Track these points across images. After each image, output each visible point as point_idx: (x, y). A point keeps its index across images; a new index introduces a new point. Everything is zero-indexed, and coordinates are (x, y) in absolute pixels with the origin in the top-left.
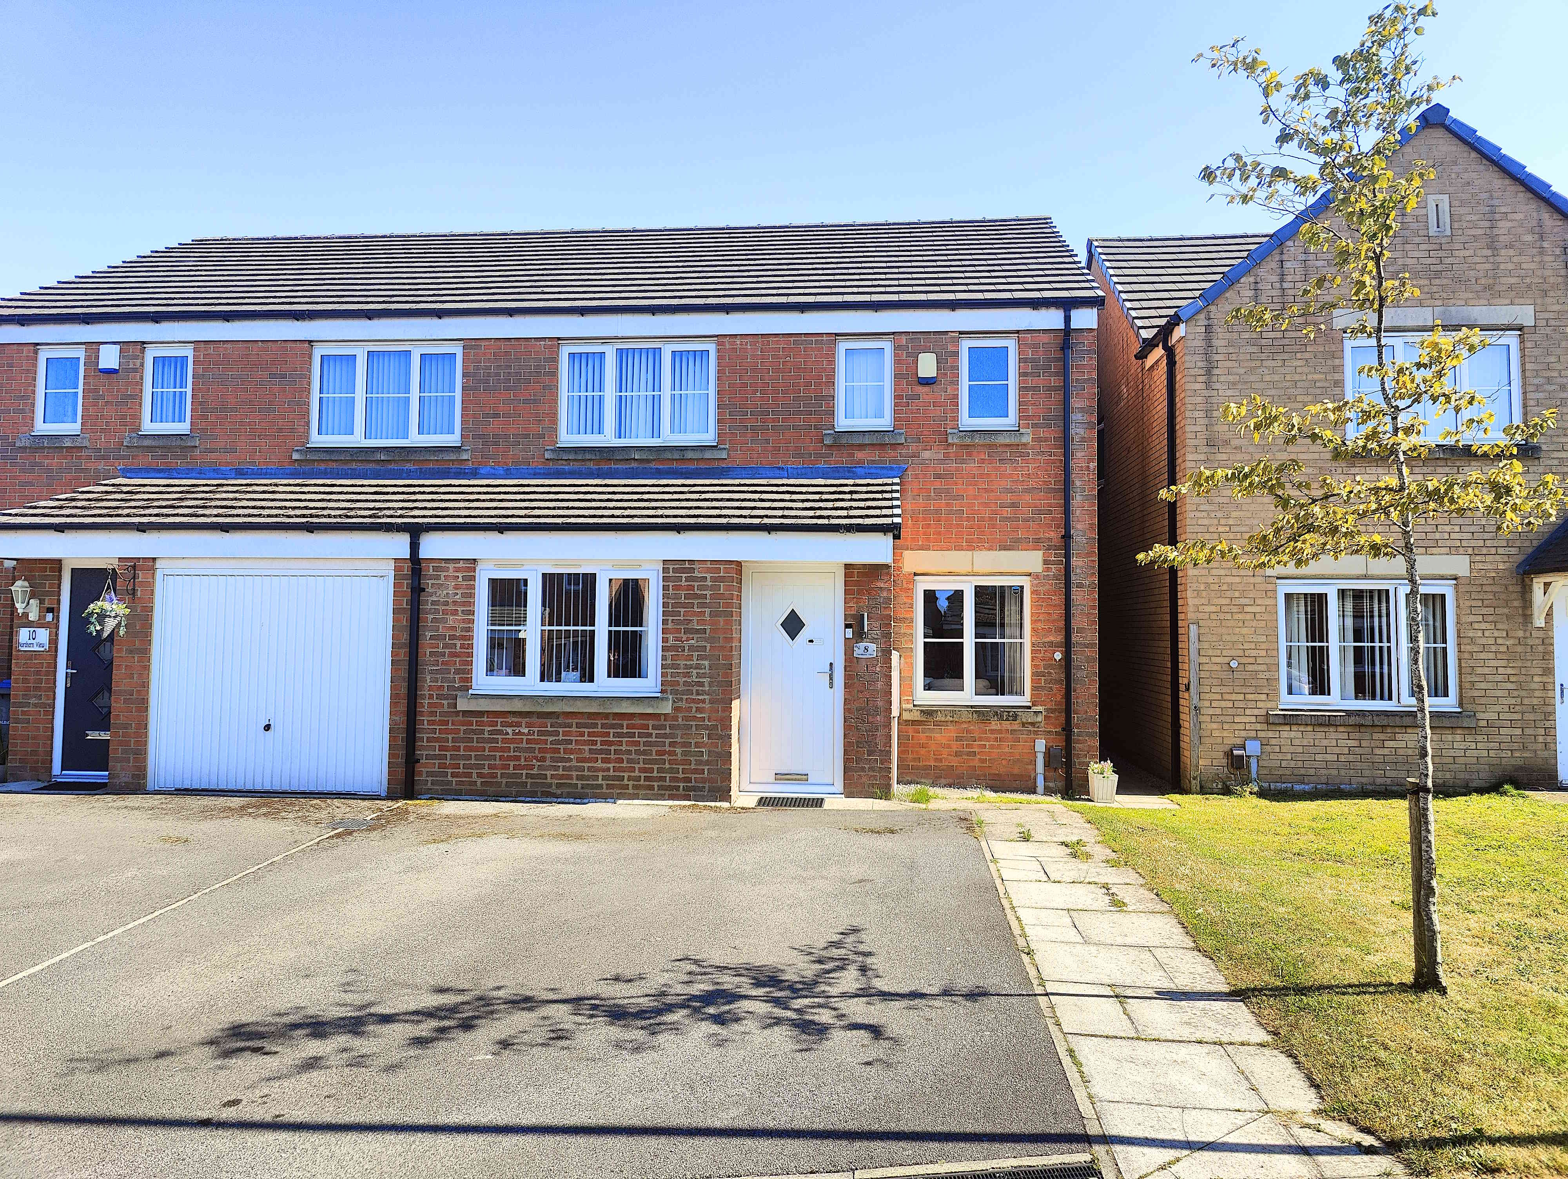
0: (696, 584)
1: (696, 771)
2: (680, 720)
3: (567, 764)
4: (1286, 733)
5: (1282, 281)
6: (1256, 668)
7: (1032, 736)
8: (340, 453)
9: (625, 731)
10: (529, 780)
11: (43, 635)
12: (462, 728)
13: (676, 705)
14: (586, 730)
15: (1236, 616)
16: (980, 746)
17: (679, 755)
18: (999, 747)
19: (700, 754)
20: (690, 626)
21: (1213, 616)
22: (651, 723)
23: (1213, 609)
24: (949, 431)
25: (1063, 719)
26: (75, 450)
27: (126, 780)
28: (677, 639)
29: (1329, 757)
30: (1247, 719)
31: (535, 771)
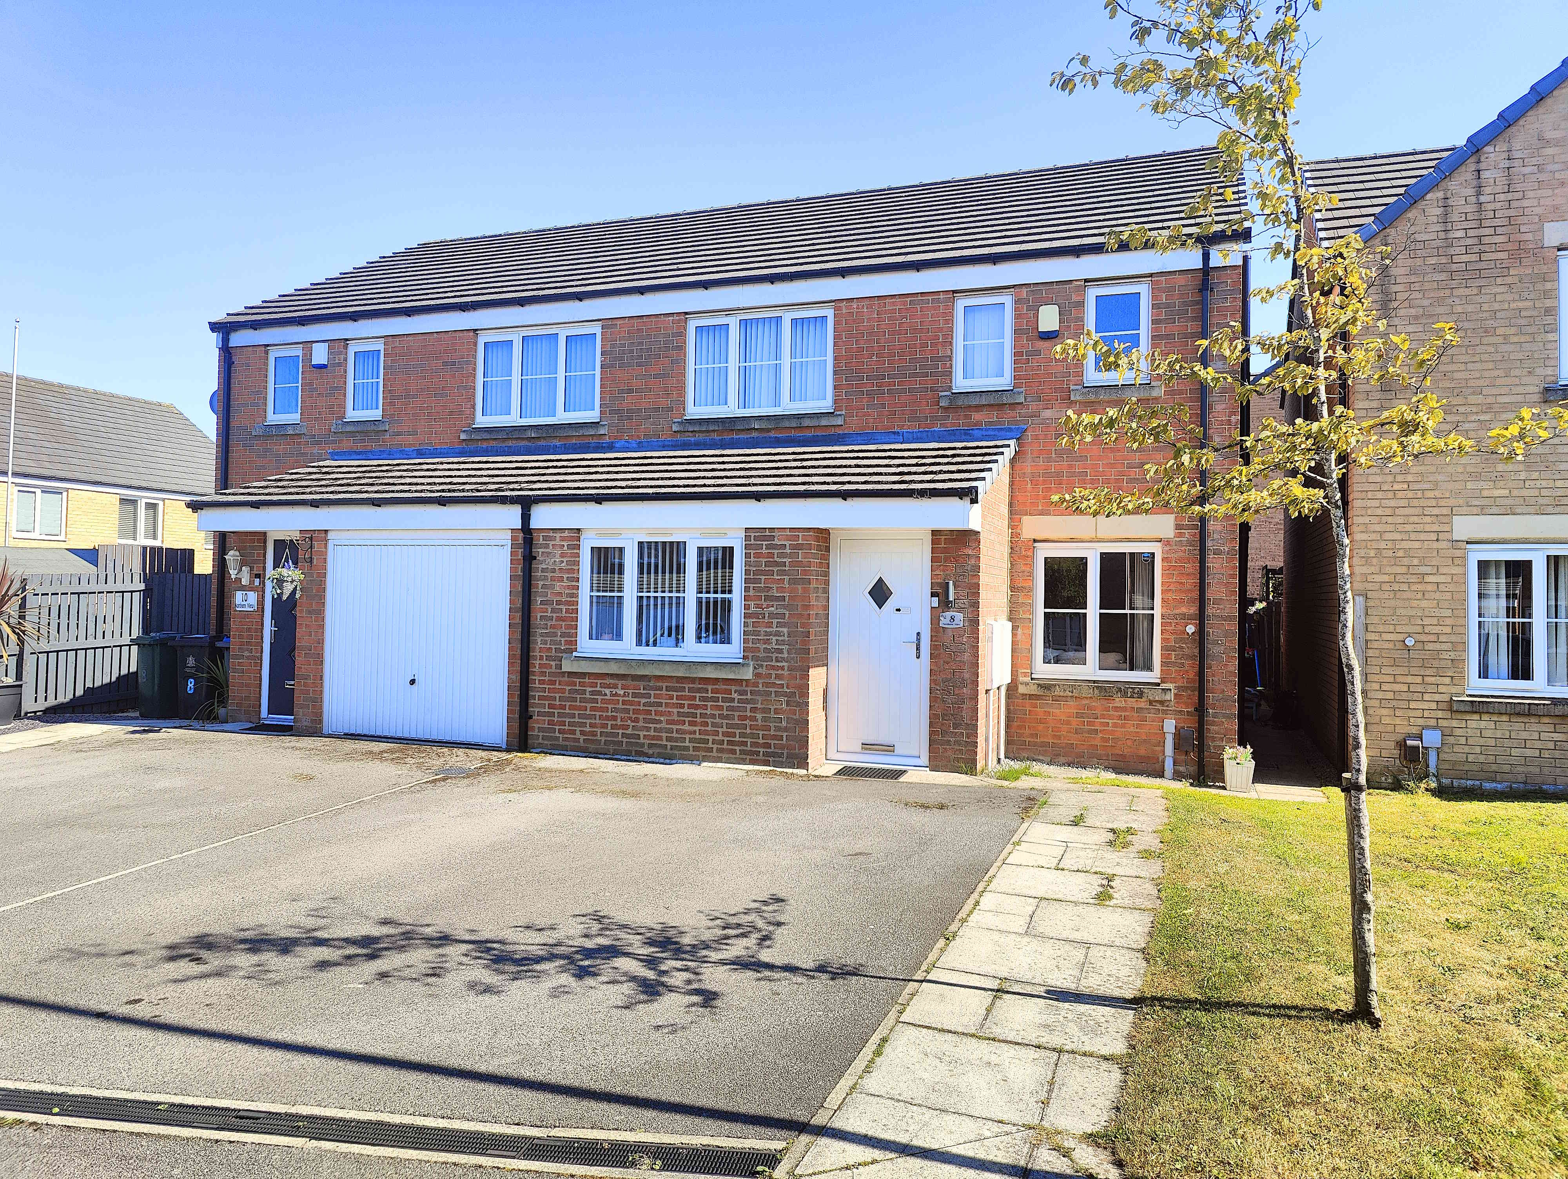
0: (776, 551)
1: (775, 737)
2: (760, 686)
3: (658, 726)
4: (1474, 722)
5: (1479, 194)
6: (1437, 646)
7: (1160, 715)
8: (498, 432)
9: (710, 695)
10: (625, 740)
11: (253, 597)
12: (568, 688)
13: (757, 671)
14: (675, 694)
15: (1414, 588)
16: (1102, 724)
17: (760, 721)
18: (1123, 726)
19: (779, 720)
20: (770, 594)
21: (1386, 587)
22: (733, 688)
23: (1386, 578)
24: (1072, 387)
25: (1196, 699)
26: (296, 437)
27: (305, 724)
28: (757, 606)
29: (1528, 753)
30: (1425, 706)
31: (629, 731)
